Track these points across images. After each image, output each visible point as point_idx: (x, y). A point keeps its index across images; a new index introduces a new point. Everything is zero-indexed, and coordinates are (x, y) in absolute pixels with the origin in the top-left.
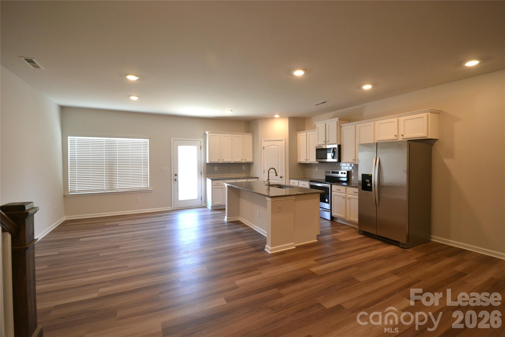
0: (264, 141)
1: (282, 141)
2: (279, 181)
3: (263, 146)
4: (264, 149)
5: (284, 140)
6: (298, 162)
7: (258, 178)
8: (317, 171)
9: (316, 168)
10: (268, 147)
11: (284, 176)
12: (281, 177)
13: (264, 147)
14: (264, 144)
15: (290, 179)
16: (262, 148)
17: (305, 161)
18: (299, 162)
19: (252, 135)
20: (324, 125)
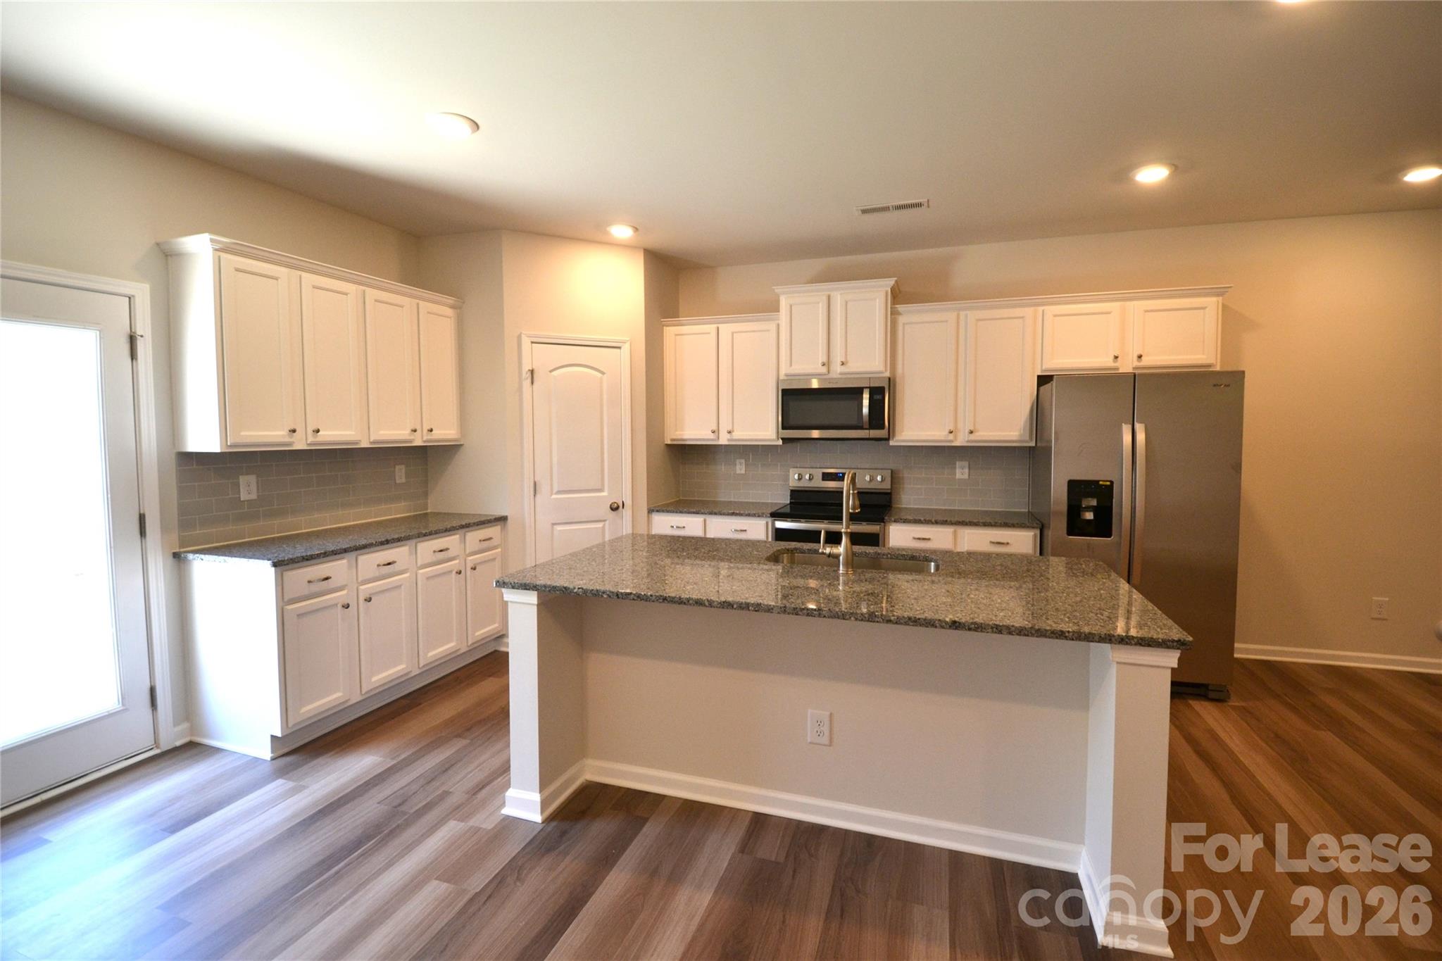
0: (532, 343)
1: (619, 348)
2: (607, 523)
3: (526, 367)
4: (532, 383)
5: (626, 347)
6: (669, 442)
7: (502, 520)
8: (743, 472)
9: (738, 461)
10: (555, 373)
11: (628, 503)
12: (614, 508)
13: (532, 372)
14: (535, 357)
15: (650, 511)
16: (526, 375)
17: (712, 436)
18: (672, 440)
19: (452, 307)
20: (825, 298)
